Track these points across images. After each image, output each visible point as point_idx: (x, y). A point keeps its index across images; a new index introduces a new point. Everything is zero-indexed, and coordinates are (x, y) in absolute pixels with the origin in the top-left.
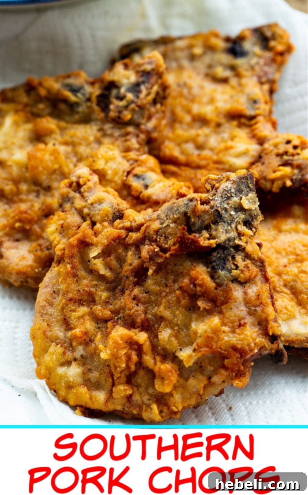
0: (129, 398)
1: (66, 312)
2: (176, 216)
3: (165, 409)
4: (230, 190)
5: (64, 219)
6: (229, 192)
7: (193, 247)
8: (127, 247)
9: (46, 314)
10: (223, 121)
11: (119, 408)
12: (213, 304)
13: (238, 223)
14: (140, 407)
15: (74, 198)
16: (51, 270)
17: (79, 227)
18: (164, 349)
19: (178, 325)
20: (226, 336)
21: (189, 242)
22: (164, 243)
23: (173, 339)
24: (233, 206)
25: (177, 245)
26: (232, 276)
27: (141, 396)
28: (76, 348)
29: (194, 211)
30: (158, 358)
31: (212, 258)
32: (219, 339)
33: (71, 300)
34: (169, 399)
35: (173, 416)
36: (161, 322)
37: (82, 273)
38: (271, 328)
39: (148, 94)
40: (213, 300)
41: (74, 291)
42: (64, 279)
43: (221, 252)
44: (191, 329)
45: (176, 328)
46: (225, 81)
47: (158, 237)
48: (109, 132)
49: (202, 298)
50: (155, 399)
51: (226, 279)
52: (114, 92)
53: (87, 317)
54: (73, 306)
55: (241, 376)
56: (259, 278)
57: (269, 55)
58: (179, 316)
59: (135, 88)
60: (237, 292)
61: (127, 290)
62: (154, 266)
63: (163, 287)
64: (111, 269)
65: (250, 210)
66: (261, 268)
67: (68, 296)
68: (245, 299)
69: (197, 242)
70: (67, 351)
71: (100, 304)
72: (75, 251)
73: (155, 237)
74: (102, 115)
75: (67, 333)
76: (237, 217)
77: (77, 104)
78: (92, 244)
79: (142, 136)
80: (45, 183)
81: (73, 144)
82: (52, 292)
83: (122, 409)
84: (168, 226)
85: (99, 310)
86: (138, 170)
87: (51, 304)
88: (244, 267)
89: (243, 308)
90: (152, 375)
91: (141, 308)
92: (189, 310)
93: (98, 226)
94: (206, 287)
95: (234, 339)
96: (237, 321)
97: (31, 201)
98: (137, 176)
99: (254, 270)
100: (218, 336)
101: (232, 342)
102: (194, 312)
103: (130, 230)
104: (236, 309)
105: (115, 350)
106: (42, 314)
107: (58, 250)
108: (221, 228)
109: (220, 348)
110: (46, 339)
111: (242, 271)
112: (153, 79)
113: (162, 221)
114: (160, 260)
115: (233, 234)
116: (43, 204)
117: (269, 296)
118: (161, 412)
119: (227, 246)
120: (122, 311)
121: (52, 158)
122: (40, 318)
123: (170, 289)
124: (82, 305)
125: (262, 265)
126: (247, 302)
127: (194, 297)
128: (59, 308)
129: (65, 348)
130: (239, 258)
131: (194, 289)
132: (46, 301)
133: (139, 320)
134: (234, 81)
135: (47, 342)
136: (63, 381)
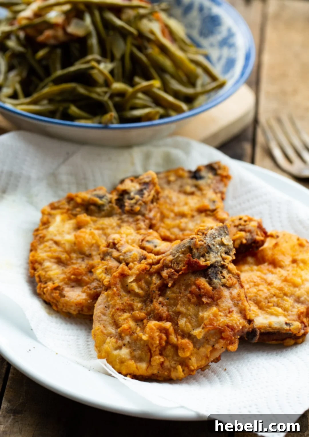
0: (162, 365)
1: (116, 317)
2: (183, 250)
3: (186, 369)
4: (215, 234)
5: (106, 265)
6: (214, 235)
7: (196, 266)
8: (151, 275)
9: (102, 320)
10: (195, 214)
11: (155, 372)
12: (211, 299)
13: (221, 253)
14: (170, 370)
15: (112, 252)
16: (102, 295)
17: (118, 267)
18: (183, 331)
19: (190, 315)
20: (222, 318)
21: (193, 263)
22: (176, 267)
23: (188, 324)
24: (217, 243)
25: (186, 266)
26: (222, 282)
27: (169, 363)
28: (124, 338)
29: (195, 244)
30: (179, 337)
31: (208, 273)
32: (218, 320)
33: (118, 309)
34: (188, 362)
35: (192, 373)
36: (179, 315)
37: (123, 293)
38: (248, 314)
39: (149, 195)
40: (212, 297)
41: (120, 304)
42: (111, 298)
43: (213, 269)
44: (199, 316)
45: (189, 317)
46: (192, 194)
47: (173, 264)
48: (126, 219)
49: (204, 297)
50: (179, 363)
51: (218, 284)
52: (126, 196)
53: (129, 319)
54: (120, 312)
55: (232, 343)
56: (237, 285)
57: (218, 178)
58: (192, 310)
59: (141, 192)
60: (226, 292)
61: (154, 299)
62: (172, 281)
63: (178, 294)
64: (142, 289)
65: (228, 245)
66: (238, 279)
67: (116, 307)
68: (231, 297)
69: (198, 262)
70: (118, 340)
71: (137, 310)
72: (118, 280)
73: (170, 264)
74: (119, 211)
75: (117, 330)
76: (220, 250)
77: (103, 205)
78: (128, 275)
79: (147, 222)
80: (88, 252)
81: (103, 229)
82: (104, 307)
83: (157, 373)
84: (178, 256)
85: (137, 313)
86: (148, 238)
87: (104, 314)
88: (229, 278)
89: (230, 301)
90: (176, 348)
91: (165, 309)
92: (197, 305)
93: (131, 264)
94: (207, 290)
95: (227, 320)
96: (227, 309)
97: (79, 263)
98: (148, 241)
99: (235, 280)
100: (217, 318)
101: (226, 322)
102: (200, 306)
103: (151, 265)
104: (226, 302)
105: (152, 333)
106: (99, 321)
107: (106, 282)
108: (212, 255)
109: (219, 326)
110: (104, 335)
111: (228, 280)
112: (151, 187)
113: (174, 255)
114: (176, 277)
115: (219, 259)
116: (87, 264)
117: (245, 296)
118: (183, 371)
119: (216, 265)
120: (152, 312)
121: (91, 237)
122: (98, 323)
123: (183, 294)
124: (126, 312)
125: (238, 277)
126: (232, 299)
127: (199, 297)
128: (110, 315)
129: (117, 339)
130: (225, 272)
131: (199, 291)
132: (101, 313)
133: (164, 315)
134: (198, 193)
135: (104, 337)
136: (118, 359)
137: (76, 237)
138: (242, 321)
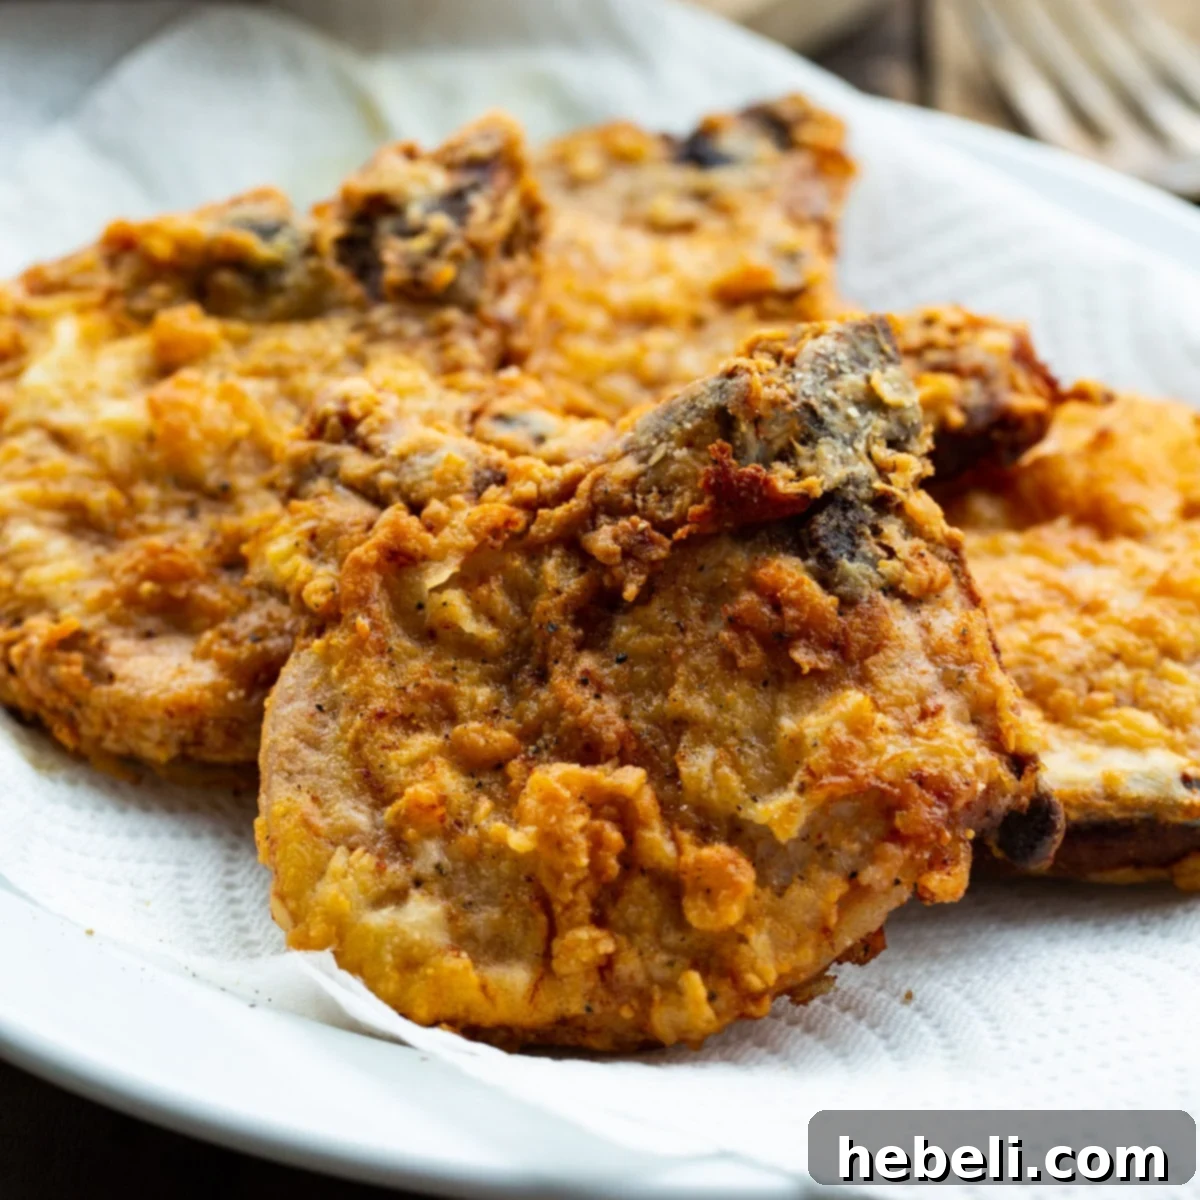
0: (607, 973)
1: (372, 752)
2: (688, 426)
3: (725, 989)
4: (834, 354)
5: (314, 517)
6: (832, 359)
7: (756, 500)
8: (535, 552)
9: (302, 772)
10: (708, 309)
11: (575, 1007)
12: (836, 653)
13: (871, 441)
14: (644, 998)
15: (335, 459)
16: (298, 657)
17: (370, 526)
18: (701, 808)
19: (734, 732)
20: (890, 742)
21: (743, 484)
22: (660, 508)
23: (726, 770)
24: (850, 397)
25: (707, 500)
26: (882, 576)
27: (643, 960)
28: (417, 846)
29: (747, 399)
30: (686, 836)
31: (816, 530)
32: (872, 751)
33: (380, 716)
34: (735, 952)
35: (752, 1009)
36: (679, 734)
37: (400, 642)
38: (1011, 727)
39: (494, 217)
40: (838, 645)
41: (388, 690)
42: (346, 665)
43: (838, 513)
44: (783, 734)
45: (732, 741)
46: (686, 228)
47: (639, 496)
48: (389, 326)
49: (803, 642)
50: (686, 961)
51: (866, 582)
52: (386, 225)
53: (439, 760)
54: (391, 730)
55: (945, 863)
56: (952, 591)
58: (742, 705)
59: (455, 202)
60: (903, 624)
61: (556, 662)
62: (640, 573)
63: (673, 633)
64: (493, 620)
65: (899, 408)
66: (955, 566)
67: (371, 707)
68: (926, 643)
69: (767, 482)
70: (387, 862)
71: (474, 718)
72: (375, 580)
73: (627, 497)
74: (355, 290)
75: (377, 814)
76: (866, 427)
77: (277, 267)
78: (425, 558)
79: (490, 337)
80: (213, 479)
81: (280, 373)
82: (313, 709)
83: (583, 1012)
84: (667, 459)
85: (475, 731)
86: (501, 405)
87: (314, 744)
88: (912, 555)
89: (924, 664)
90: (672, 888)
91: (610, 705)
92: (765, 684)
93: (435, 507)
94: (813, 608)
95: (916, 750)
96: (914, 699)
97: (173, 528)
98: (502, 418)
99: (941, 569)
100: (866, 742)
101: (909, 760)
102: (780, 689)
103: (531, 506)
104: (907, 669)
105: (553, 819)
106: (290, 774)
107: (316, 592)
108: (827, 449)
109: (878, 777)
110: (315, 839)
111: (908, 566)
112: (502, 178)
113: (644, 453)
114: (659, 553)
115: (864, 469)
116: (213, 533)
117: (989, 644)
118: (712, 998)
119: (851, 497)
120: (547, 726)
121: (225, 408)
122: (286, 785)
123: (694, 636)
124: (418, 729)
125: (956, 557)
126: (935, 653)
127: (777, 643)
128: (344, 746)
129: (381, 856)
130: (892, 529)
131: (774, 617)
132: (296, 737)
133: (610, 735)
134: (713, 224)
135: (316, 846)
136: (389, 947)
137: (155, 410)
138: (984, 756)
